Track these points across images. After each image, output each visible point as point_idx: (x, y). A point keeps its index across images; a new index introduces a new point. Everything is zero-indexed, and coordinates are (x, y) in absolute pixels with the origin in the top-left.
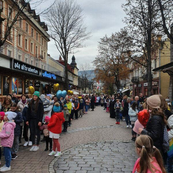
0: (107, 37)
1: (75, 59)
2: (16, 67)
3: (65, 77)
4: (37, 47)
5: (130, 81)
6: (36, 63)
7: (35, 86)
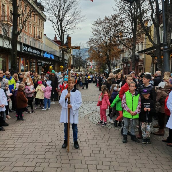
2: (24, 49)
3: (61, 57)
4: (34, 28)
5: (121, 61)
6: (34, 43)
7: (37, 65)
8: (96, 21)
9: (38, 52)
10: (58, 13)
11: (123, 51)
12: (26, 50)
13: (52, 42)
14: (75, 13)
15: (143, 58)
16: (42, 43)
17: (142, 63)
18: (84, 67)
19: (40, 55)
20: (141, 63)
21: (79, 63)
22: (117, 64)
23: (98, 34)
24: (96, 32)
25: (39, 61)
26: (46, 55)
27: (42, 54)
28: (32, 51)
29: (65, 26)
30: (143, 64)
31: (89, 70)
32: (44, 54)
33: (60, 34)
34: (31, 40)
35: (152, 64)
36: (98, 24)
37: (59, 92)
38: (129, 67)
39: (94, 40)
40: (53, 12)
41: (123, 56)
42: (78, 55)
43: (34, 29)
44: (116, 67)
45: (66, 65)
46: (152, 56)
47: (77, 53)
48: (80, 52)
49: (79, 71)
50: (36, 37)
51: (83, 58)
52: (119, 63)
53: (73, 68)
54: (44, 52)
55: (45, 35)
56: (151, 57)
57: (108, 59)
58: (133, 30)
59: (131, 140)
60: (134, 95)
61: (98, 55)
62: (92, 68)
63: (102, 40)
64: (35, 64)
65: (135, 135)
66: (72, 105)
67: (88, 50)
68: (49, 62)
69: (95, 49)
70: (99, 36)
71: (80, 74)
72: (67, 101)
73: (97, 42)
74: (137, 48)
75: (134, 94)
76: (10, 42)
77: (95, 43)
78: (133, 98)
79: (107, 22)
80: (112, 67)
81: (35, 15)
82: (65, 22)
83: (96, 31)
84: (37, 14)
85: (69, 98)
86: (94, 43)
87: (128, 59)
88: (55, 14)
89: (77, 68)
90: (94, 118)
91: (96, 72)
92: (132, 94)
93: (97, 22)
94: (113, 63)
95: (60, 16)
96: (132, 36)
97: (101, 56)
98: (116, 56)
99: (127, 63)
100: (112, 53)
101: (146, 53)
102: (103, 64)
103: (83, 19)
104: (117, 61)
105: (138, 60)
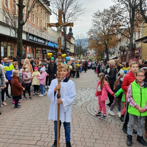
0: (99, 12)
1: (72, 30)
2: (30, 39)
3: (64, 46)
5: (118, 49)
6: (41, 34)
7: (42, 53)
9: (43, 41)
10: (61, 7)
11: (120, 40)
12: (32, 39)
14: (77, 6)
15: (140, 47)
16: (48, 33)
17: (139, 51)
18: (84, 55)
20: (137, 51)
21: (79, 51)
22: (114, 52)
23: (97, 24)
24: (95, 23)
25: (44, 49)
26: (50, 44)
27: (46, 43)
28: (38, 40)
29: (68, 18)
31: (89, 58)
32: (48, 44)
34: (37, 31)
36: (97, 15)
38: (126, 55)
39: (94, 31)
40: (57, 5)
41: (120, 45)
42: (79, 44)
44: (113, 55)
45: (68, 53)
47: (78, 42)
48: (81, 42)
49: (79, 59)
50: (42, 29)
51: (84, 47)
52: (116, 51)
53: (75, 56)
54: (49, 41)
57: (106, 47)
60: (143, 87)
61: (97, 44)
62: (91, 55)
63: (101, 30)
64: (40, 52)
65: (142, 136)
66: (63, 99)
67: (88, 39)
68: (53, 51)
69: (95, 39)
70: (99, 26)
71: (80, 61)
73: (96, 32)
74: (134, 37)
77: (95, 33)
79: (105, 13)
80: (110, 55)
82: (68, 14)
83: (95, 22)
85: (59, 90)
86: (93, 33)
87: (125, 47)
88: (59, 8)
89: (78, 56)
91: (94, 60)
92: (140, 85)
93: (96, 14)
94: (111, 51)
95: (63, 9)
97: (100, 45)
98: (113, 44)
99: (124, 51)
100: (110, 42)
101: (143, 41)
102: (102, 52)
103: (83, 11)
104: (115, 49)
105: (135, 48)
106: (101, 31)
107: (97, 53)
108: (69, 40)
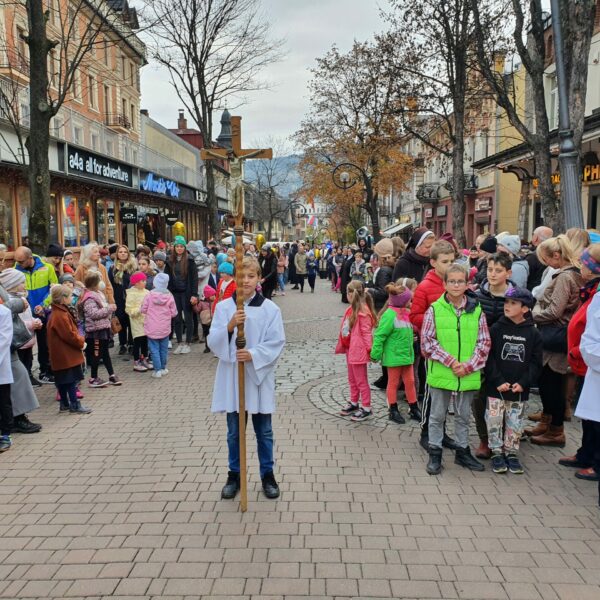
0: (337, 54)
2: (72, 166)
3: (205, 189)
4: (106, 88)
5: (415, 198)
6: (108, 143)
7: (121, 219)
8: (322, 58)
9: (124, 173)
10: (188, 34)
11: (419, 162)
12: (82, 169)
13: (171, 138)
14: (249, 31)
15: (492, 186)
16: (135, 140)
17: (488, 202)
18: (284, 223)
19: (130, 183)
20: (483, 202)
21: (267, 208)
22: (399, 209)
23: (330, 103)
24: (324, 99)
25: (127, 205)
26: (149, 184)
27: (136, 182)
28: (102, 169)
29: (216, 79)
30: (491, 204)
31: (303, 232)
32: (144, 182)
33: (196, 109)
34: (95, 132)
35: (521, 207)
36: (329, 68)
37: (202, 310)
38: (442, 217)
39: (319, 128)
40: (171, 29)
41: (419, 179)
42: (264, 180)
43: (106, 92)
44: (397, 221)
45: (222, 217)
46: (521, 177)
47: (259, 173)
48: (269, 172)
50: (112, 122)
51: (282, 192)
52: (408, 203)
53: (249, 229)
54: (144, 173)
55: (144, 112)
56: (519, 180)
57: (369, 190)
58: (452, 87)
59: (456, 462)
60: (464, 312)
61: (335, 178)
62: (312, 224)
63: (348, 125)
64: (113, 217)
65: (468, 447)
66: (252, 351)
67: (298, 160)
68: (161, 210)
69: (324, 158)
70: (337, 111)
72: (235, 336)
73: (329, 134)
74: (467, 150)
75: (461, 309)
76: (24, 141)
77: (323, 136)
78: (458, 321)
79: (360, 60)
80: (383, 221)
81: (105, 41)
82: (214, 63)
83: (322, 94)
84: (115, 38)
85: (241, 326)
86: (317, 138)
87: (439, 188)
88: (177, 38)
89: (260, 228)
90: (326, 396)
91: (327, 241)
92: (456, 308)
93: (325, 62)
94: (387, 205)
95: (195, 45)
96: (450, 108)
97: (345, 182)
98: (395, 179)
99: (435, 204)
100: (384, 170)
101: (499, 166)
102: (353, 211)
103: (275, 53)
104: (401, 197)
105: (474, 191)
106: (346, 129)
107: (337, 213)
108: (223, 165)
